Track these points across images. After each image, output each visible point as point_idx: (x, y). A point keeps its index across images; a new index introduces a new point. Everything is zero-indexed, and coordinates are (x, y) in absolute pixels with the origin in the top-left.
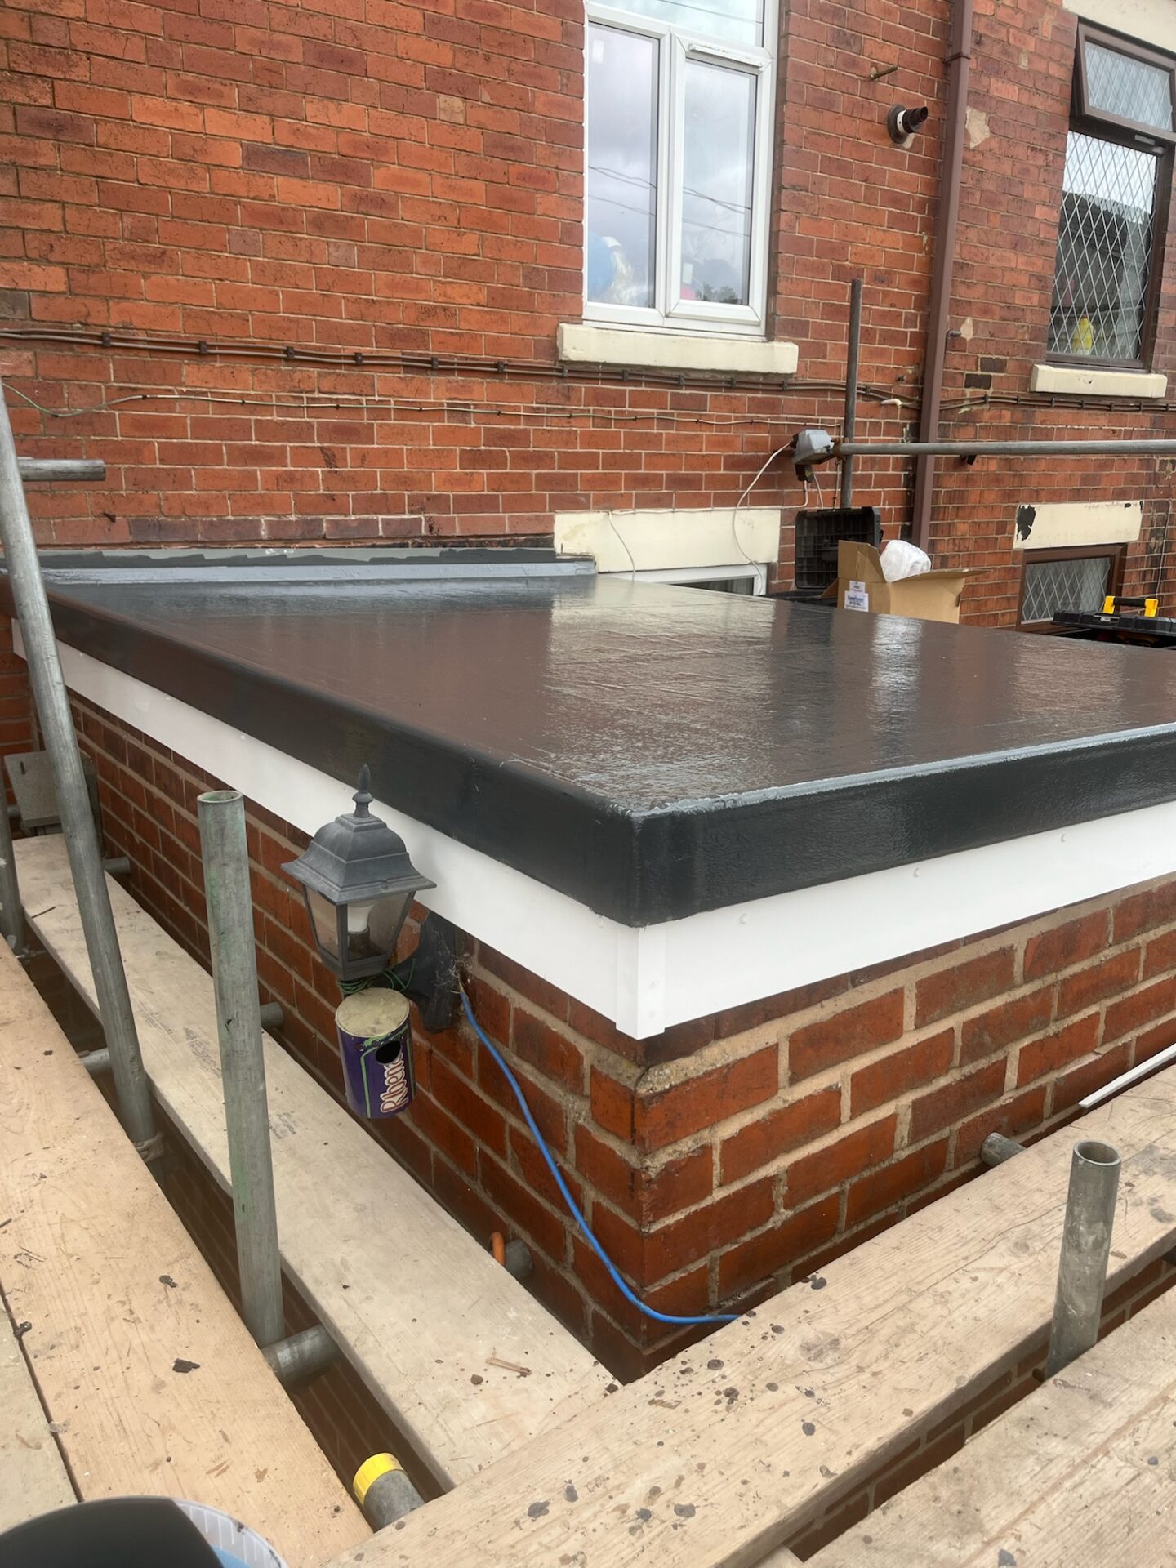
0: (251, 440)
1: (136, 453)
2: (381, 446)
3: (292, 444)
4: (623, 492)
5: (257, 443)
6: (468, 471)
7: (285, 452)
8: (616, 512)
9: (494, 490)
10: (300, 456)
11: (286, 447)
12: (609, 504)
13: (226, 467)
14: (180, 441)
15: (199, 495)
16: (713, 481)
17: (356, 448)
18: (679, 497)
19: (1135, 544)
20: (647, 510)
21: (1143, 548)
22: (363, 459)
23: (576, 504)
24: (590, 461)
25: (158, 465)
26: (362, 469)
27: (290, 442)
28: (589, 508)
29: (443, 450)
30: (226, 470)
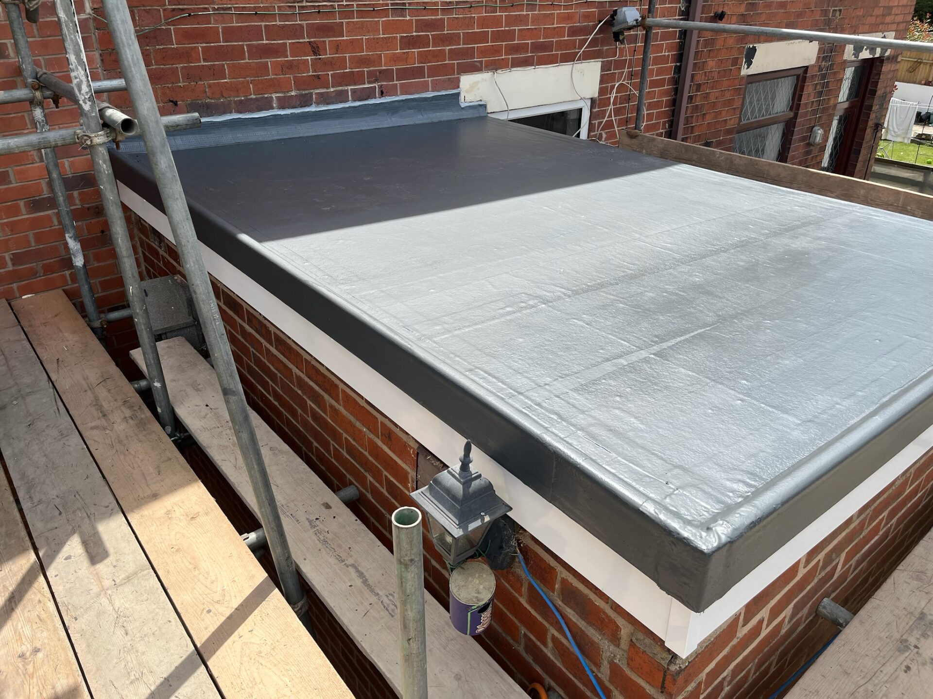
0: (263, 40)
1: (187, 55)
2: (348, 38)
3: (290, 41)
4: (503, 57)
5: (267, 42)
6: (405, 51)
7: (286, 47)
8: (499, 71)
9: (422, 63)
10: (297, 49)
11: (286, 43)
12: (495, 66)
13: (247, 61)
14: (216, 44)
15: (231, 82)
16: (561, 45)
17: (332, 41)
18: (539, 58)
19: (813, 66)
20: (519, 69)
21: (817, 69)
22: (337, 47)
23: (474, 68)
24: (483, 37)
25: (203, 63)
26: (337, 55)
27: (288, 40)
28: (482, 70)
29: (389, 37)
30: (247, 63)
